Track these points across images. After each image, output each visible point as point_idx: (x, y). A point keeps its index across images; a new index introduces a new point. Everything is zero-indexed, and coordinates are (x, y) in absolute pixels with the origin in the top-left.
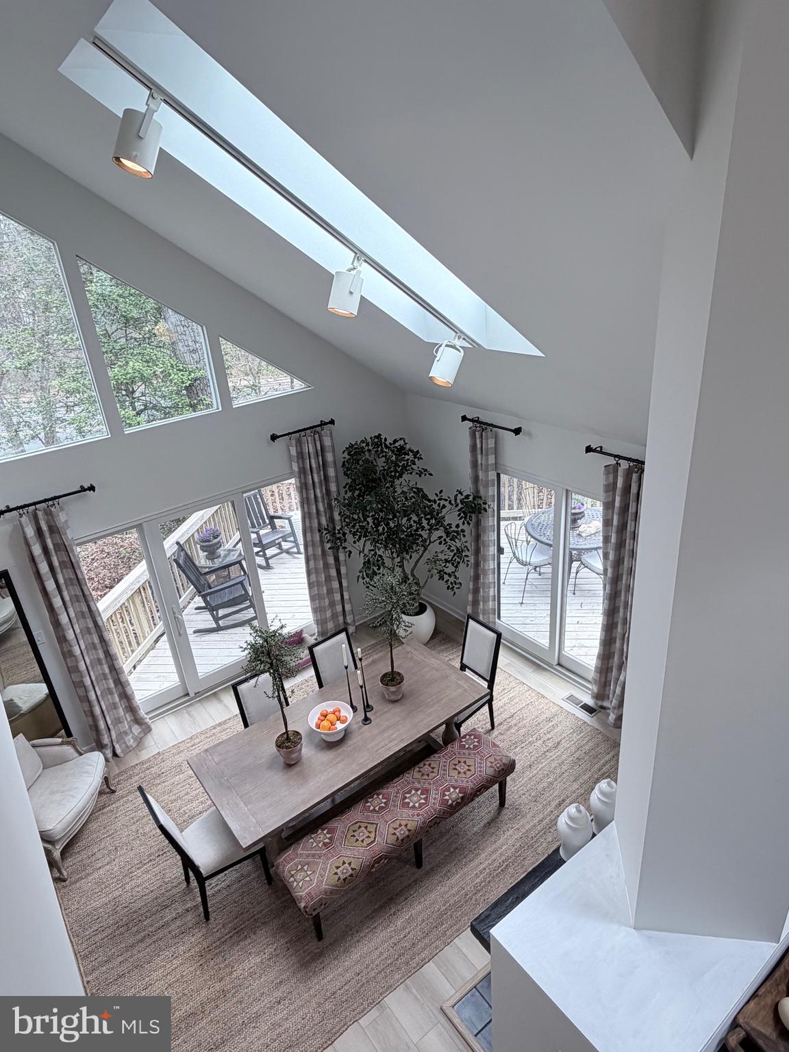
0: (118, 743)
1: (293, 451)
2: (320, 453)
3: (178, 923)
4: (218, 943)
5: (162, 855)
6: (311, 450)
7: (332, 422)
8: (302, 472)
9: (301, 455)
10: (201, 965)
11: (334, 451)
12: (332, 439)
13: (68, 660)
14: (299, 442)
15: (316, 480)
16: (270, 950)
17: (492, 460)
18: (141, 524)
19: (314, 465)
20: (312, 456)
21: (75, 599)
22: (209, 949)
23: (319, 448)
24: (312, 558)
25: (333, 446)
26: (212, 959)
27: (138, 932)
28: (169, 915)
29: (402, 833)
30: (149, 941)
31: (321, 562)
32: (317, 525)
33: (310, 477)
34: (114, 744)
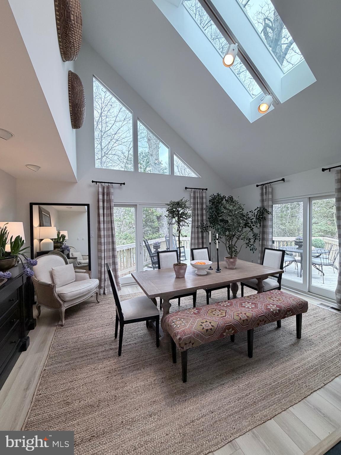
0: (107, 288)
1: (192, 195)
2: (201, 198)
3: (104, 353)
4: (121, 368)
5: (108, 325)
6: (198, 196)
7: (206, 189)
8: (194, 204)
9: (194, 198)
10: (108, 377)
11: (206, 199)
12: (206, 194)
13: (99, 246)
14: (194, 192)
15: (199, 207)
16: (151, 380)
17: (270, 196)
18: (137, 205)
19: (199, 201)
20: (198, 198)
21: (108, 222)
22: (115, 370)
23: (201, 196)
24: (193, 238)
25: (206, 196)
26: (115, 376)
27: (82, 353)
28: (101, 349)
29: (243, 317)
30: (86, 358)
31: (197, 240)
32: (197, 225)
33: (197, 205)
34: (105, 288)
